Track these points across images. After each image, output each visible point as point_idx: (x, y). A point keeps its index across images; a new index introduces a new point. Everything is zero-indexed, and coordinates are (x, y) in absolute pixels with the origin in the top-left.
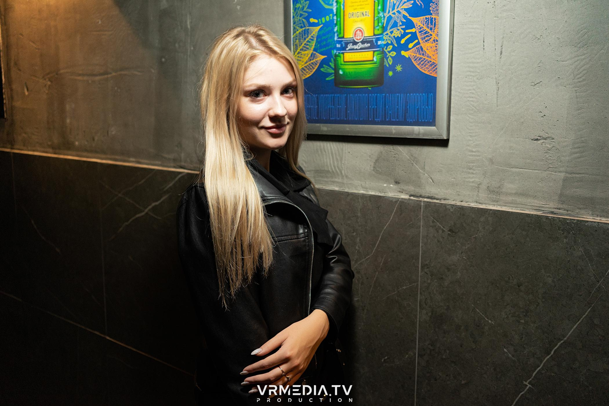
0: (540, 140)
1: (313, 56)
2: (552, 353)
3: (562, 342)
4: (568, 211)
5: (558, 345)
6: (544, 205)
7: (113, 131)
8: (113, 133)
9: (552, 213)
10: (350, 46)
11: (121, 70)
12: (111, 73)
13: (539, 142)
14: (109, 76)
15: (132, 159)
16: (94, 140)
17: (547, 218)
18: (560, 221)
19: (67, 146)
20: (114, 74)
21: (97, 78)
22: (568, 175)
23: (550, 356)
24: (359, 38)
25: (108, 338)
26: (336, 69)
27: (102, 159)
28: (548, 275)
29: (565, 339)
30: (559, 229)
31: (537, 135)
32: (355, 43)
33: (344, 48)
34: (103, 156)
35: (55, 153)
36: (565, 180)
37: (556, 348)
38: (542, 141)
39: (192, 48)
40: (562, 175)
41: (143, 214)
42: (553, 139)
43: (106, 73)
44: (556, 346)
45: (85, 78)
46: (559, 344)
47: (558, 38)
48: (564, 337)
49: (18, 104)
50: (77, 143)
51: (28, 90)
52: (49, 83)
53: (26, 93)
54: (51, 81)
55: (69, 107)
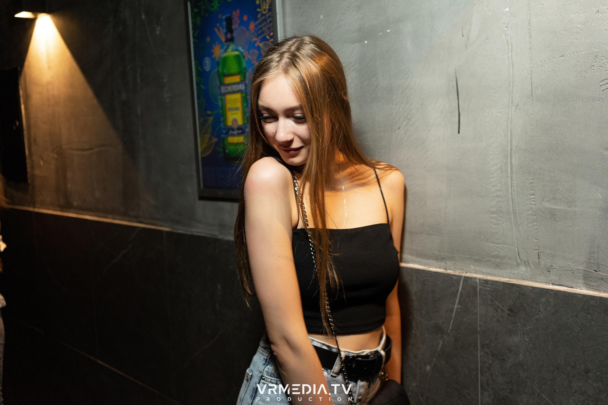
1: (210, 139)
7: (97, 194)
8: (98, 196)
10: (231, 132)
11: (101, 146)
16: (85, 201)
19: (68, 205)
20: (96, 149)
24: (235, 126)
25: (100, 362)
26: (224, 149)
32: (233, 130)
33: (227, 133)
35: (62, 211)
41: (117, 260)
43: (90, 149)
49: (37, 172)
50: (75, 204)
51: (43, 161)
52: (56, 156)
53: (42, 163)
54: (57, 153)
55: (69, 175)
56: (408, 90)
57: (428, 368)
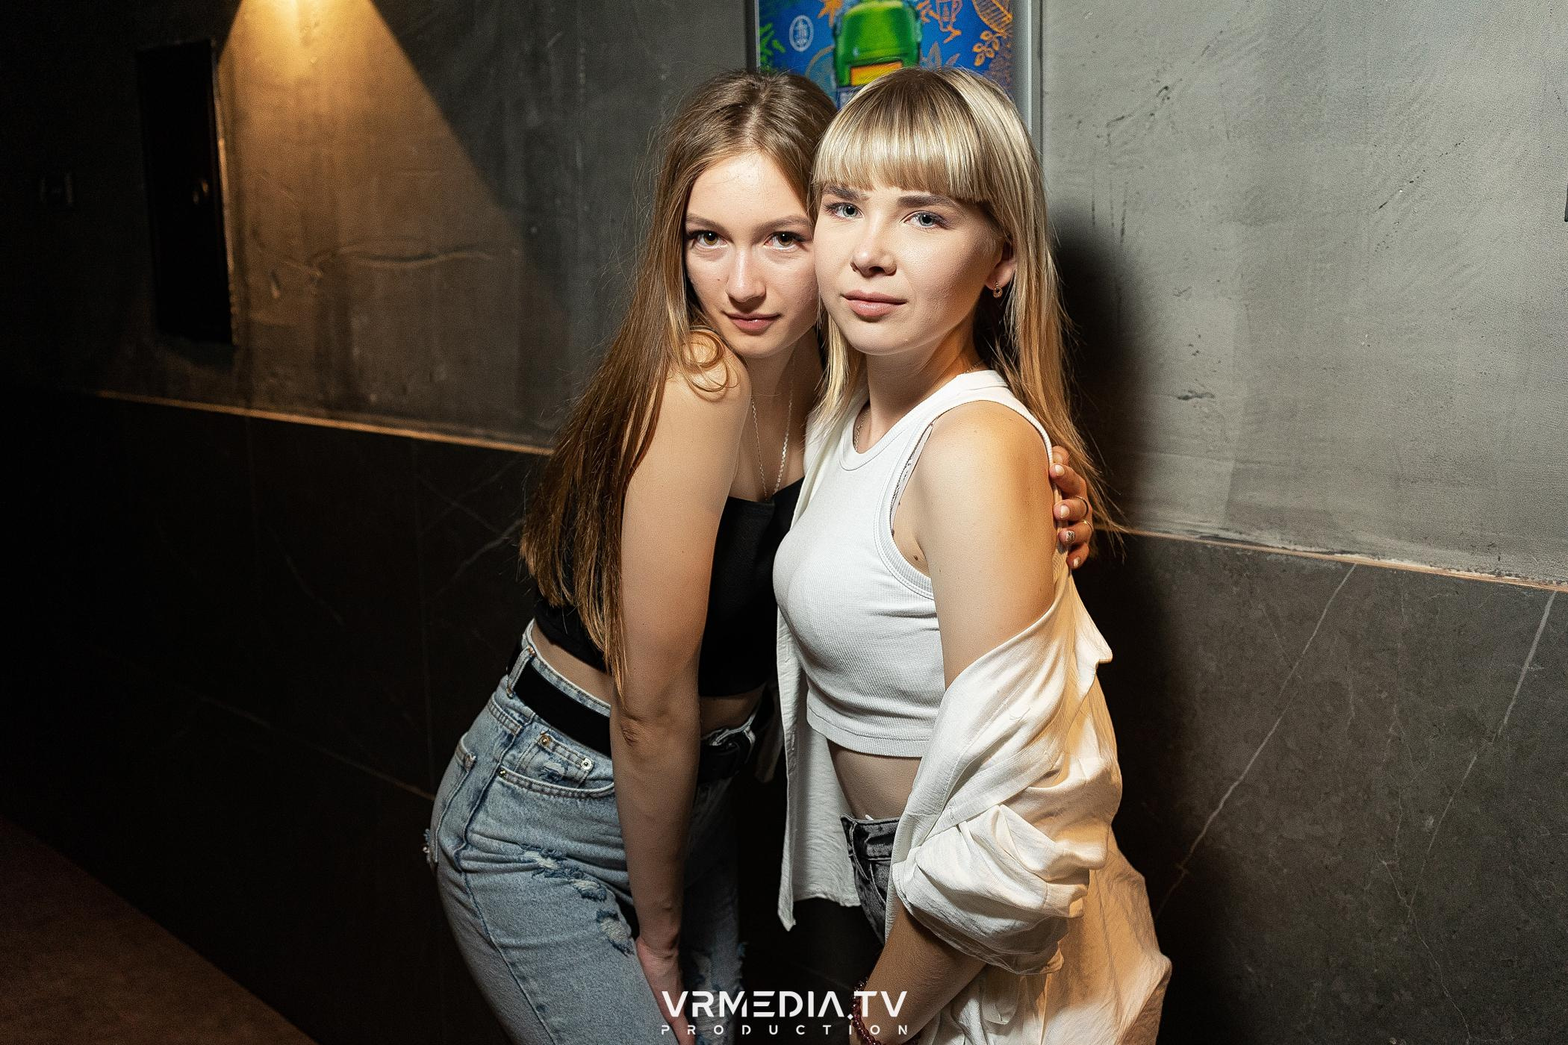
0: (1191, 398)
2: (1221, 805)
3: (1236, 783)
4: (1241, 533)
5: (1230, 791)
6: (1201, 524)
7: (442, 373)
8: (443, 377)
9: (1216, 538)
11: (457, 249)
12: (435, 256)
13: (1190, 401)
14: (433, 261)
15: (477, 431)
16: (405, 390)
17: (1204, 546)
18: (1226, 552)
19: (352, 403)
20: (442, 258)
21: (411, 266)
22: (1239, 465)
23: (1217, 811)
27: (421, 430)
28: (1210, 655)
29: (1242, 777)
30: (1224, 569)
31: (1187, 389)
34: (425, 425)
35: (332, 418)
36: (1235, 474)
37: (1227, 796)
38: (1195, 400)
39: (586, 208)
40: (1229, 466)
41: (497, 543)
42: (1213, 396)
43: (426, 256)
44: (1225, 793)
45: (387, 265)
46: (1232, 788)
47: (1215, 207)
48: (1240, 774)
49: (259, 316)
50: (373, 398)
51: (279, 287)
52: (318, 274)
53: (276, 293)
54: (322, 269)
55: (356, 323)
56: (1416, 106)
57: (1431, 821)
